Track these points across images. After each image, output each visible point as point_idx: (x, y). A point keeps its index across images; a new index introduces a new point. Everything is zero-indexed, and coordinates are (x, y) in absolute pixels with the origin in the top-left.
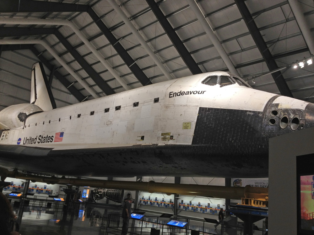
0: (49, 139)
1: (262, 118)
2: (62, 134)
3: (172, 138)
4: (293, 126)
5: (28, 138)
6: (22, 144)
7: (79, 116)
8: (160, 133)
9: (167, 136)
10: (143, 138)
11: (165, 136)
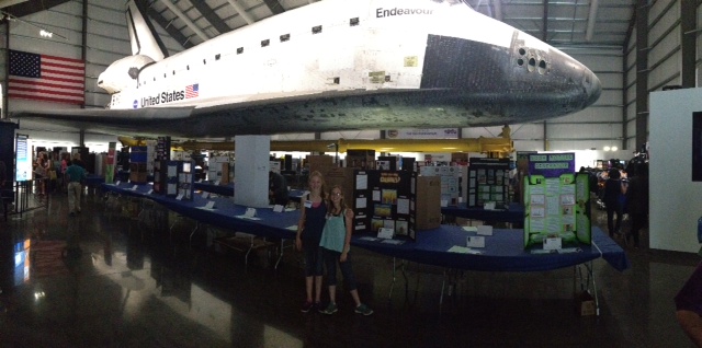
0: (179, 95)
1: (509, 56)
2: (196, 87)
3: (388, 79)
4: (540, 71)
5: (147, 98)
6: (139, 107)
7: (218, 57)
8: (368, 71)
9: (380, 77)
10: (337, 81)
11: (375, 76)
